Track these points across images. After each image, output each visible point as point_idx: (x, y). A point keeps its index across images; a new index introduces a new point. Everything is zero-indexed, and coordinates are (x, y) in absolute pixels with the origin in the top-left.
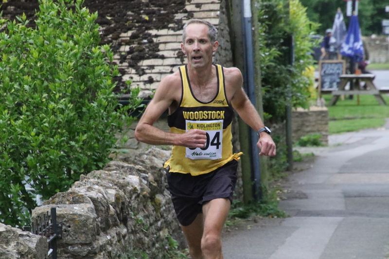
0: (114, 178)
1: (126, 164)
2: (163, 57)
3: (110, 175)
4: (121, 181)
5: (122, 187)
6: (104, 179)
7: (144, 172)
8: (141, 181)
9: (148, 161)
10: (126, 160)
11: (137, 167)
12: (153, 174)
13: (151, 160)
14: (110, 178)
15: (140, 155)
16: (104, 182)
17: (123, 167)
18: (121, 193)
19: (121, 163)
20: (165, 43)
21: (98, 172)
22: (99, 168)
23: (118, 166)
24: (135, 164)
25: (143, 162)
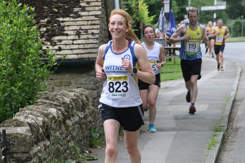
0: (41, 110)
1: (47, 101)
2: (67, 35)
3: (38, 108)
4: (45, 112)
5: (46, 115)
6: (35, 111)
7: (59, 106)
8: (57, 112)
9: (60, 99)
10: (47, 98)
11: (55, 103)
12: (64, 107)
13: (63, 98)
14: (38, 110)
15: (55, 95)
16: (35, 113)
17: (46, 103)
18: (46, 120)
19: (45, 101)
20: (68, 26)
21: (30, 107)
22: (30, 104)
23: (43, 102)
24: (53, 101)
25: (58, 100)
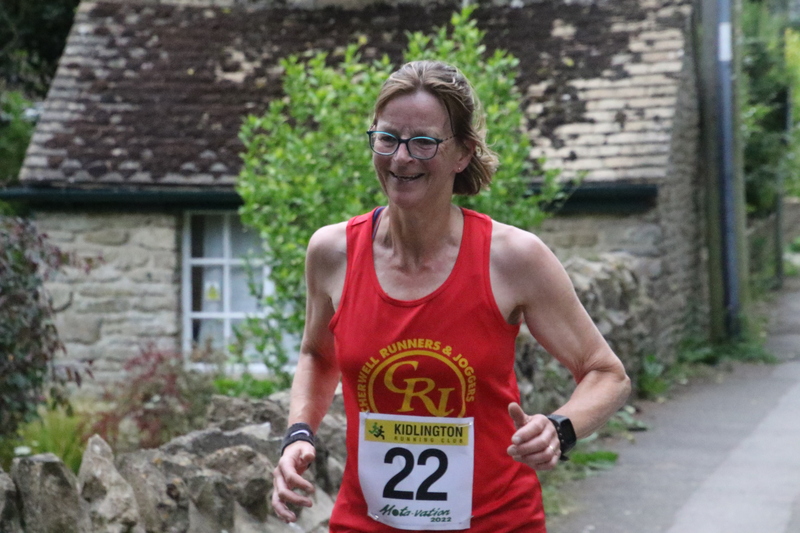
2: (592, 121)
20: (597, 100)
